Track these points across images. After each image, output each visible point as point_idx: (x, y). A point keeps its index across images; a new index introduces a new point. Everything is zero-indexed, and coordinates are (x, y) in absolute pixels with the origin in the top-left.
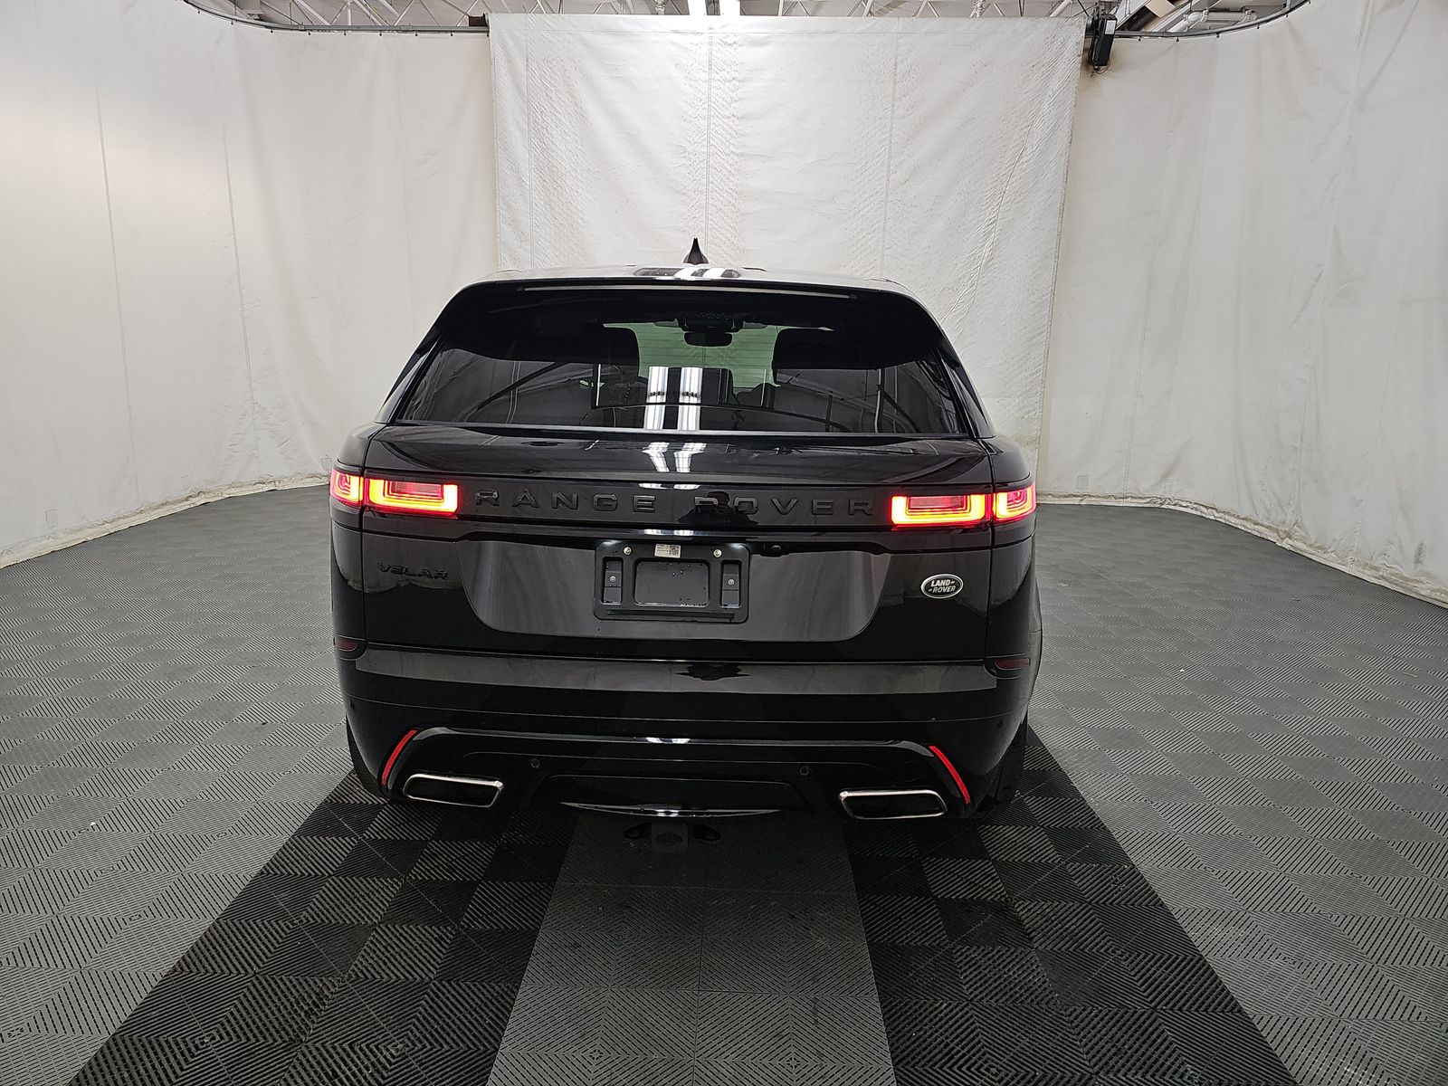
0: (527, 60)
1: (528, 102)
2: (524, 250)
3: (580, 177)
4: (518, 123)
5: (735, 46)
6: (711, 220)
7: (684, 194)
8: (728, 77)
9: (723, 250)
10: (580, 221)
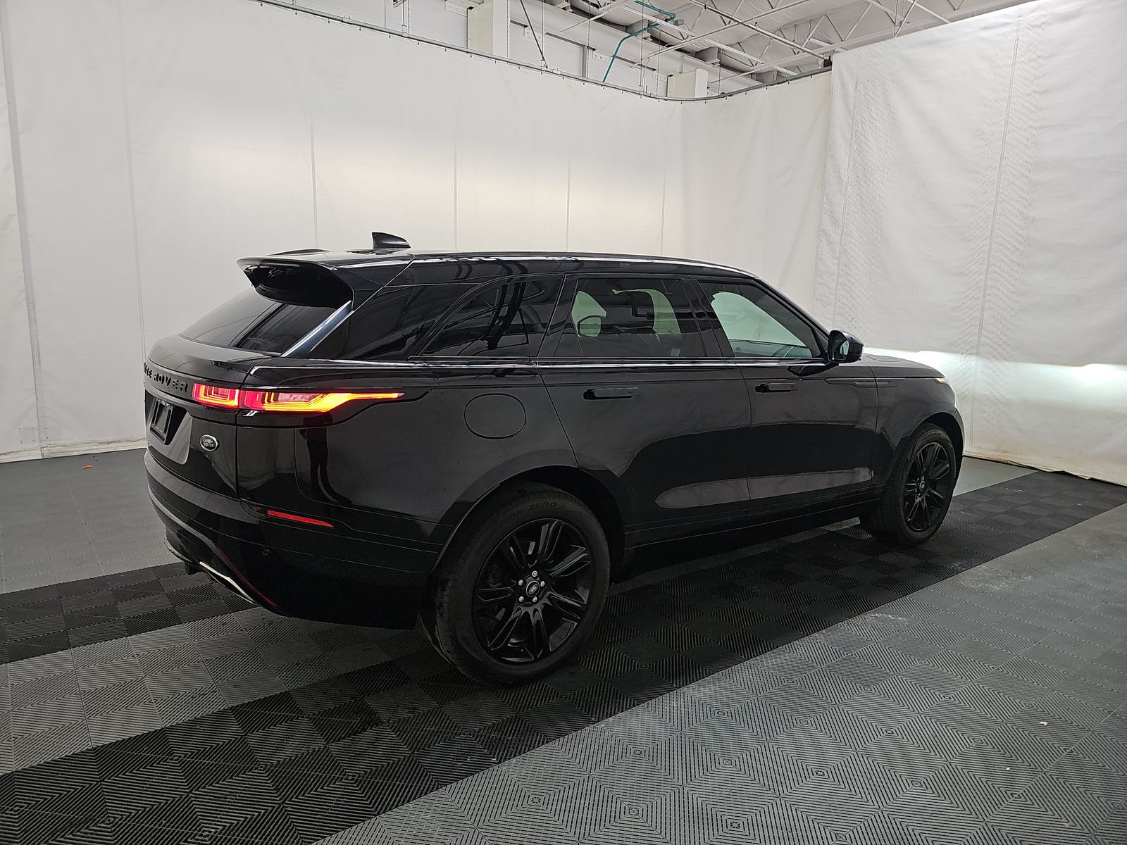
0: (857, 83)
1: (853, 116)
2: (837, 234)
3: (886, 170)
4: (844, 134)
5: (1043, 26)
6: (1002, 193)
7: (978, 172)
8: (1034, 57)
9: (1011, 220)
10: (881, 207)
